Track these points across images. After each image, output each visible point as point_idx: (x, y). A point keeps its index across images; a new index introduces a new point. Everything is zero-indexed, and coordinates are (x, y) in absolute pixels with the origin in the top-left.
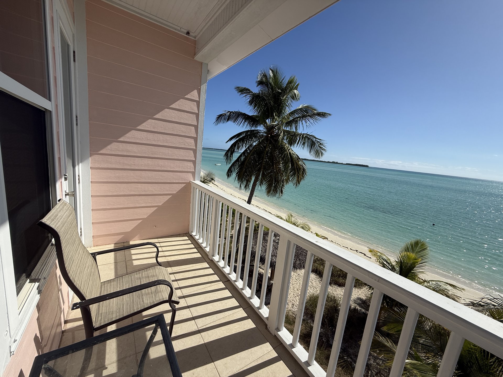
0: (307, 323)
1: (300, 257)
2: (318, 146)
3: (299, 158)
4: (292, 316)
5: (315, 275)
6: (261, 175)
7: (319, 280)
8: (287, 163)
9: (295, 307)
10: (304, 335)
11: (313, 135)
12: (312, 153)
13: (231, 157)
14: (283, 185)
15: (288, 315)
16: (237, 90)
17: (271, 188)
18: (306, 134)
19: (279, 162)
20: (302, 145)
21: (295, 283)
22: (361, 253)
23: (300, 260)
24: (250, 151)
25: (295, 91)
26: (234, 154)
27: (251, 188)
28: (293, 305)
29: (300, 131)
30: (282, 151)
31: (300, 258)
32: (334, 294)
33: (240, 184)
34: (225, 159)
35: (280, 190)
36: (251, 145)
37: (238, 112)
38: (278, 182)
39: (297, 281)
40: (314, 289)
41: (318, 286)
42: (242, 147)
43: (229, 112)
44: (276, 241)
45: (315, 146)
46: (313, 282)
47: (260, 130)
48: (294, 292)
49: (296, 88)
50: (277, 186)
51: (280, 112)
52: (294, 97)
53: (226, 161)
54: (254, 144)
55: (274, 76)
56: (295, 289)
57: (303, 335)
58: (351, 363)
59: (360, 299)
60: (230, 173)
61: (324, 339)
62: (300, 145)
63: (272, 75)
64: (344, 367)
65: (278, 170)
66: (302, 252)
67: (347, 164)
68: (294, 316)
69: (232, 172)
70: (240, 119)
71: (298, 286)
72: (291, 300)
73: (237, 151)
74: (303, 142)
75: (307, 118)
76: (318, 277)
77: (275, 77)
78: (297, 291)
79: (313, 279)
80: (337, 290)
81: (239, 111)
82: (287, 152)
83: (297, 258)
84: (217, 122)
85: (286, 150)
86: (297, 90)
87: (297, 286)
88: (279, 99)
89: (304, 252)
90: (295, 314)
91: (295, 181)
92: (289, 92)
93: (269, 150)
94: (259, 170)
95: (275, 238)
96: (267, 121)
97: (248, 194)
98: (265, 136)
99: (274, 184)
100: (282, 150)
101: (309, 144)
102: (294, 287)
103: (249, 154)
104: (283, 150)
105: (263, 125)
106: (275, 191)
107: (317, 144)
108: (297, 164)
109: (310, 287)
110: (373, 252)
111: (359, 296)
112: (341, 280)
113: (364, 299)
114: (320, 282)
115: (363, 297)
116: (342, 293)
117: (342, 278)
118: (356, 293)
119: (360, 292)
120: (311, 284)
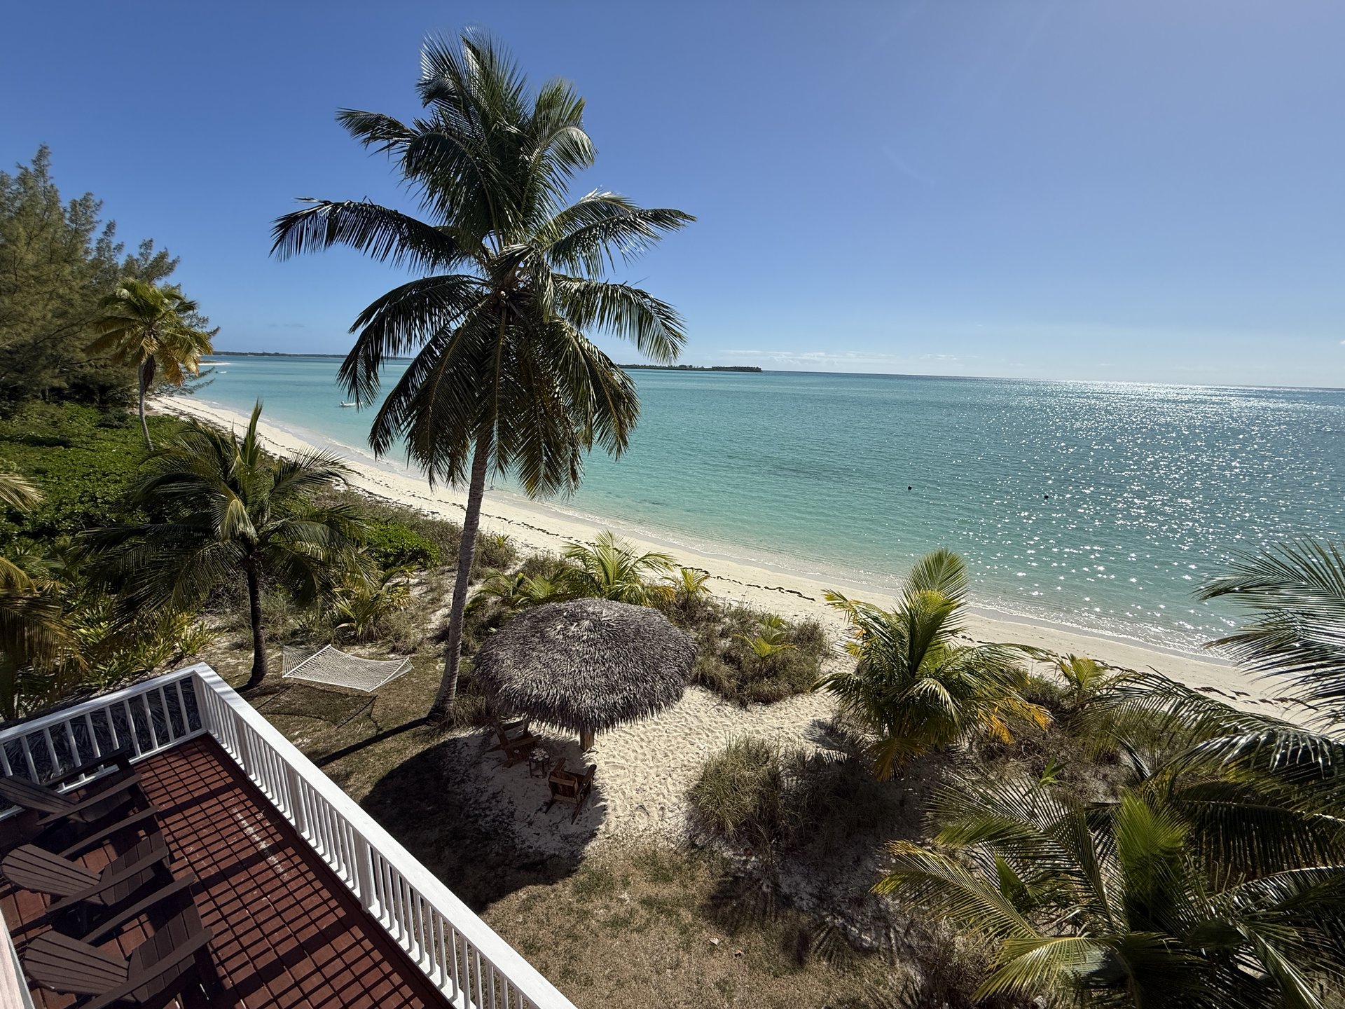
0: (712, 853)
1: (661, 667)
2: (662, 323)
3: (611, 364)
4: (666, 849)
5: (703, 691)
6: (495, 433)
7: (715, 703)
8: (579, 381)
9: (670, 815)
10: (713, 898)
11: (644, 290)
12: (647, 346)
13: (369, 378)
14: (574, 455)
15: (655, 851)
16: (349, 125)
17: (538, 471)
18: (621, 287)
19: (551, 380)
20: (614, 323)
21: (654, 737)
22: (791, 592)
23: (664, 679)
24: (443, 353)
25: (575, 132)
26: (380, 366)
27: (469, 476)
28: (662, 809)
29: (605, 275)
30: (554, 344)
31: (664, 671)
32: (758, 732)
33: (430, 472)
34: (347, 390)
35: (567, 469)
36: (443, 331)
37: (365, 205)
38: (558, 449)
39: (660, 727)
40: (708, 736)
41: (715, 722)
42: (409, 340)
43: (326, 203)
44: (583, 636)
45: (653, 325)
46: (702, 714)
47: (467, 277)
48: (658, 767)
49: (574, 119)
50: (558, 463)
51: (527, 208)
52: (571, 154)
53: (353, 391)
54: (454, 326)
55: (486, 73)
56: (659, 756)
57: (710, 903)
58: (845, 928)
59: (821, 724)
60: (381, 437)
61: (765, 889)
62: (610, 323)
63: (474, 65)
64: (832, 953)
65: (553, 408)
66: (664, 649)
68: (673, 846)
69: (388, 432)
70: (379, 236)
71: (665, 742)
72: (654, 796)
73: (391, 354)
74: (617, 314)
75: (620, 229)
76: (710, 696)
77: (488, 77)
78: (664, 760)
79: (700, 706)
80: (763, 717)
81: (367, 202)
82: (574, 348)
83: (654, 674)
84: (285, 248)
85: (568, 341)
86: (577, 127)
87: (662, 744)
88: (516, 162)
89: (671, 649)
90: (674, 840)
91: (611, 440)
92: (551, 134)
93: (509, 344)
94: (486, 418)
95: (577, 629)
96: (486, 242)
97: (464, 499)
98: (487, 295)
99: (547, 455)
100: (555, 339)
101: (634, 320)
102: (654, 750)
103: (441, 364)
104: (560, 340)
105: (476, 257)
106: (553, 478)
107: (657, 319)
108: (607, 381)
109: (698, 734)
110: (836, 600)
111: (815, 715)
112: (766, 686)
113: (829, 720)
114: (718, 710)
115: (824, 716)
116: (776, 723)
117: (768, 678)
118: (807, 711)
119: (815, 703)
120: (696, 723)
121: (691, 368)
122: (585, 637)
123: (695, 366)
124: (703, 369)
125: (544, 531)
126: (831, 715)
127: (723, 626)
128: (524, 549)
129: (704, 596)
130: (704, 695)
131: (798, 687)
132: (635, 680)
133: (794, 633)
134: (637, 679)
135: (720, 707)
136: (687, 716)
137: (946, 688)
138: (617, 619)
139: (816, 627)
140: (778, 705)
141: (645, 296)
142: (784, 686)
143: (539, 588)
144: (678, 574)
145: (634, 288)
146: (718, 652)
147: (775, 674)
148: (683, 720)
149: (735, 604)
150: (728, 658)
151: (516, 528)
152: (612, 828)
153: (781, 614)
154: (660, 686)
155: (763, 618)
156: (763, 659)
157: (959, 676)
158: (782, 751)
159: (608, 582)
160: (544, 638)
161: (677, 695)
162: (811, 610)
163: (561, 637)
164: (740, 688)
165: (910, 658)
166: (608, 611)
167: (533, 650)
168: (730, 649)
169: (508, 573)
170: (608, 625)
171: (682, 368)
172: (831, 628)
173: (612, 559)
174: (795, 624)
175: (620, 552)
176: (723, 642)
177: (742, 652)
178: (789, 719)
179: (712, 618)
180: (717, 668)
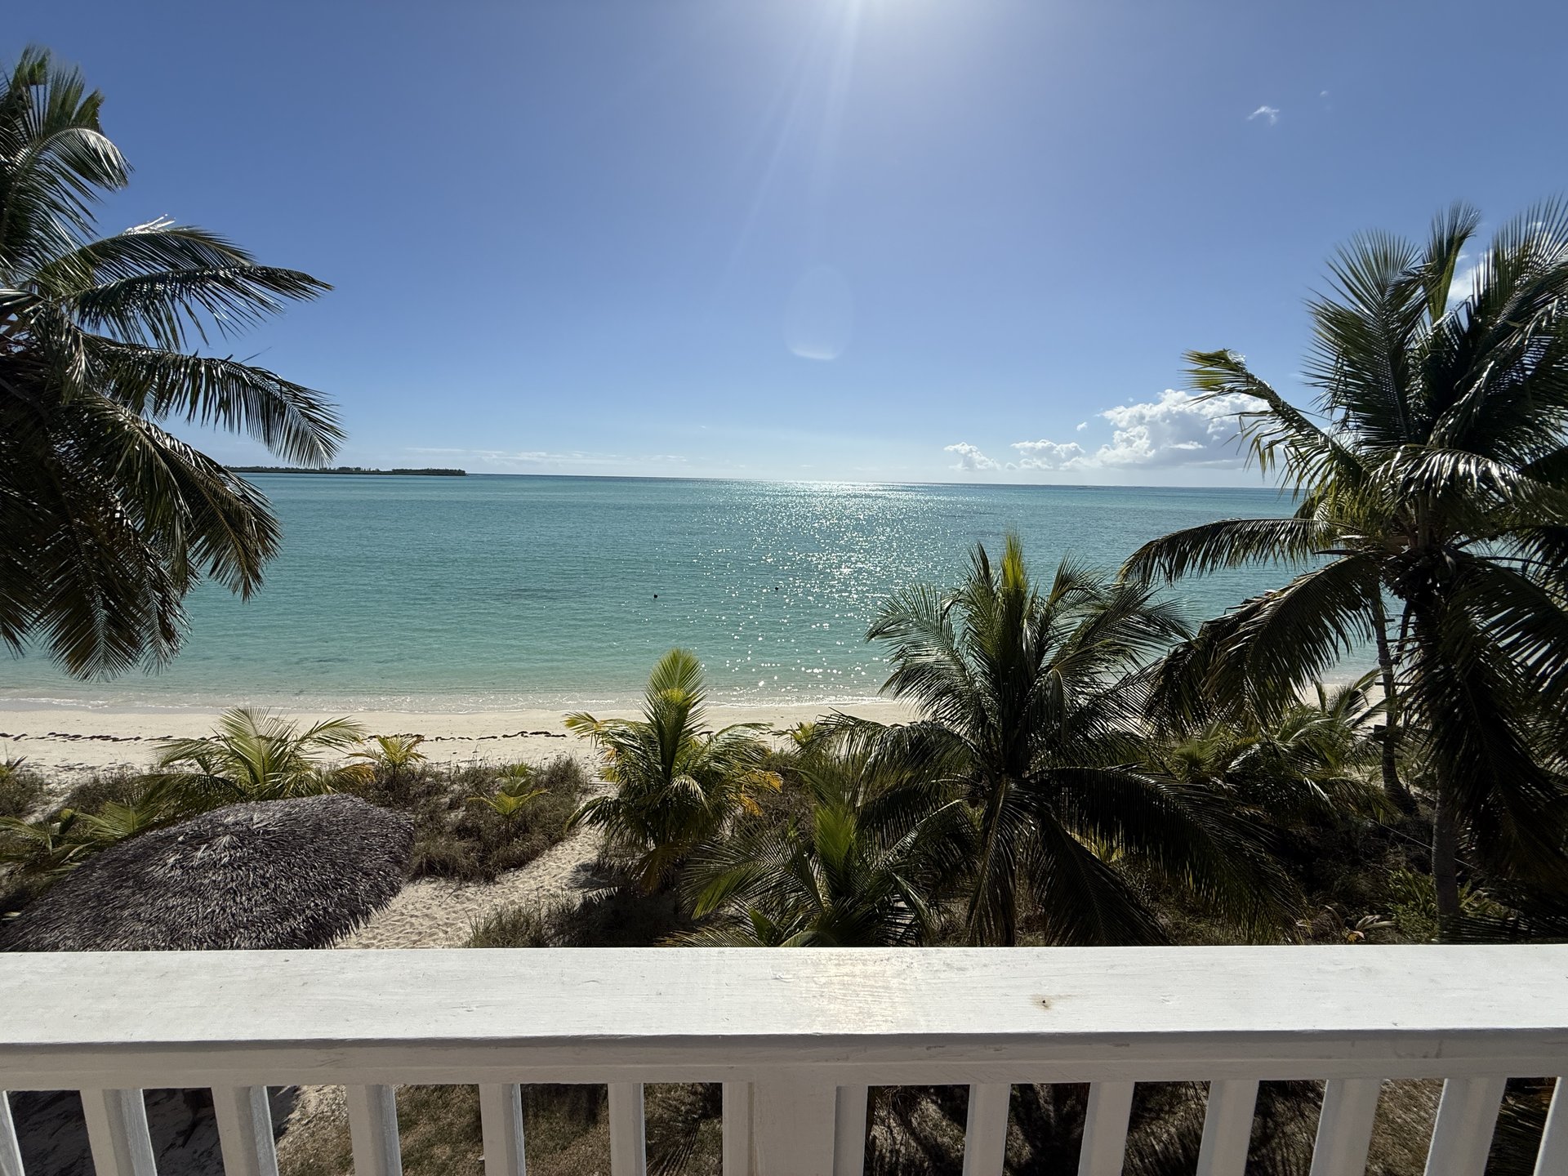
1: (363, 861)
2: (302, 413)
3: (219, 469)
5: (432, 882)
7: (451, 891)
11: (265, 367)
12: (280, 441)
14: (166, 604)
17: (93, 631)
18: (223, 362)
22: (536, 733)
23: (369, 875)
25: (89, 135)
29: (191, 346)
31: (367, 865)
32: (512, 903)
35: (152, 626)
38: (131, 597)
40: (447, 932)
41: (454, 912)
44: (220, 859)
45: (288, 416)
46: (433, 910)
49: (89, 120)
50: (132, 616)
51: (14, 236)
52: (88, 166)
59: (584, 867)
66: (365, 839)
67: (395, 472)
74: (221, 398)
75: (209, 285)
76: (443, 883)
79: (431, 901)
80: (517, 883)
82: (144, 446)
83: (352, 873)
85: (130, 436)
86: (96, 129)
89: (375, 835)
91: (233, 573)
92: (47, 135)
95: (209, 852)
99: (107, 606)
100: (104, 433)
101: (253, 406)
104: (113, 435)
106: (125, 640)
107: (293, 408)
108: (216, 494)
109: (431, 935)
110: (581, 723)
111: (579, 859)
112: (518, 847)
113: (595, 859)
114: (457, 897)
115: (589, 856)
116: (533, 884)
117: (518, 837)
118: (568, 858)
119: (578, 847)
120: (427, 922)
121: (358, 471)
122: (226, 860)
123: (364, 468)
124: (378, 472)
125: (107, 738)
126: (596, 853)
127: (450, 796)
128: (63, 776)
129: (418, 765)
130: (434, 885)
131: (556, 835)
132: (323, 890)
133: (545, 777)
134: (326, 887)
135: (459, 892)
136: (413, 920)
137: (694, 778)
138: (280, 821)
139: (569, 764)
140: (534, 863)
141: (266, 375)
142: (538, 838)
143: (110, 824)
144: (377, 747)
145: (247, 364)
146: (448, 829)
147: (527, 831)
148: (407, 926)
149: (465, 766)
150: (462, 831)
151: (40, 746)
152: (311, 1109)
153: (526, 762)
154: (363, 886)
155: (503, 772)
156: (508, 817)
157: (709, 766)
158: (544, 912)
159: (255, 779)
160: (142, 885)
161: (392, 889)
162: (562, 748)
163: (179, 872)
164: (482, 860)
165: (663, 762)
166: (262, 815)
167: (122, 908)
168: (464, 820)
169: (32, 819)
170: (267, 832)
171: (344, 471)
172: (587, 761)
173: (256, 751)
174: (545, 769)
175: (270, 739)
176: (452, 815)
177: (480, 818)
178: (549, 874)
179: (436, 789)
180: (448, 847)
